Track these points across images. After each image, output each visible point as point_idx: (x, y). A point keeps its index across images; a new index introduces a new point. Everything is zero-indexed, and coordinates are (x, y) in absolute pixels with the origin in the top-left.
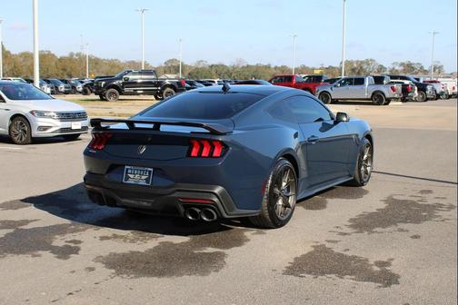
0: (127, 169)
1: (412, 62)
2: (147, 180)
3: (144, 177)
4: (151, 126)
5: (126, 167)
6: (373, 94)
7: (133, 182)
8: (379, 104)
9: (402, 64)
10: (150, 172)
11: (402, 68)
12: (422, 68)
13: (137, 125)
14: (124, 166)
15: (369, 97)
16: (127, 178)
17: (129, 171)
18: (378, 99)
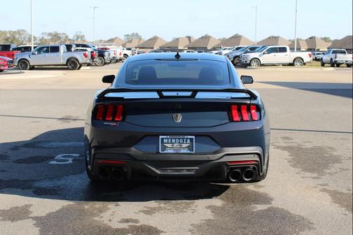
0: (162, 139)
1: (58, 32)
2: (190, 148)
3: (184, 146)
4: (189, 94)
5: (161, 137)
6: (68, 60)
7: (172, 151)
8: (73, 69)
9: (50, 34)
10: (191, 140)
11: (50, 37)
12: (67, 37)
13: (165, 94)
14: (158, 136)
15: (65, 63)
16: (164, 148)
17: (165, 141)
18: (72, 64)
